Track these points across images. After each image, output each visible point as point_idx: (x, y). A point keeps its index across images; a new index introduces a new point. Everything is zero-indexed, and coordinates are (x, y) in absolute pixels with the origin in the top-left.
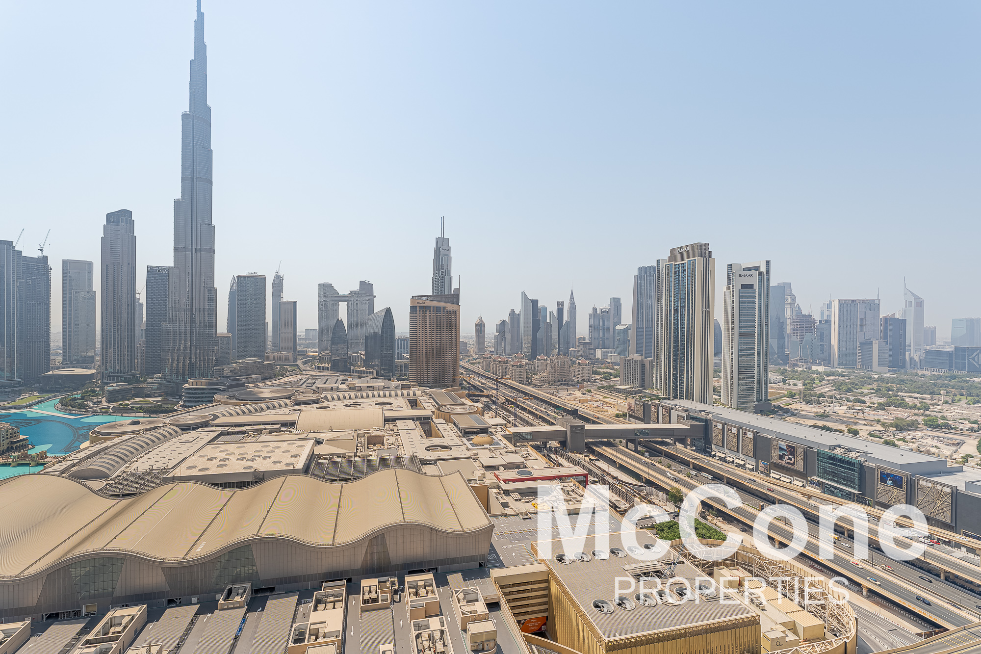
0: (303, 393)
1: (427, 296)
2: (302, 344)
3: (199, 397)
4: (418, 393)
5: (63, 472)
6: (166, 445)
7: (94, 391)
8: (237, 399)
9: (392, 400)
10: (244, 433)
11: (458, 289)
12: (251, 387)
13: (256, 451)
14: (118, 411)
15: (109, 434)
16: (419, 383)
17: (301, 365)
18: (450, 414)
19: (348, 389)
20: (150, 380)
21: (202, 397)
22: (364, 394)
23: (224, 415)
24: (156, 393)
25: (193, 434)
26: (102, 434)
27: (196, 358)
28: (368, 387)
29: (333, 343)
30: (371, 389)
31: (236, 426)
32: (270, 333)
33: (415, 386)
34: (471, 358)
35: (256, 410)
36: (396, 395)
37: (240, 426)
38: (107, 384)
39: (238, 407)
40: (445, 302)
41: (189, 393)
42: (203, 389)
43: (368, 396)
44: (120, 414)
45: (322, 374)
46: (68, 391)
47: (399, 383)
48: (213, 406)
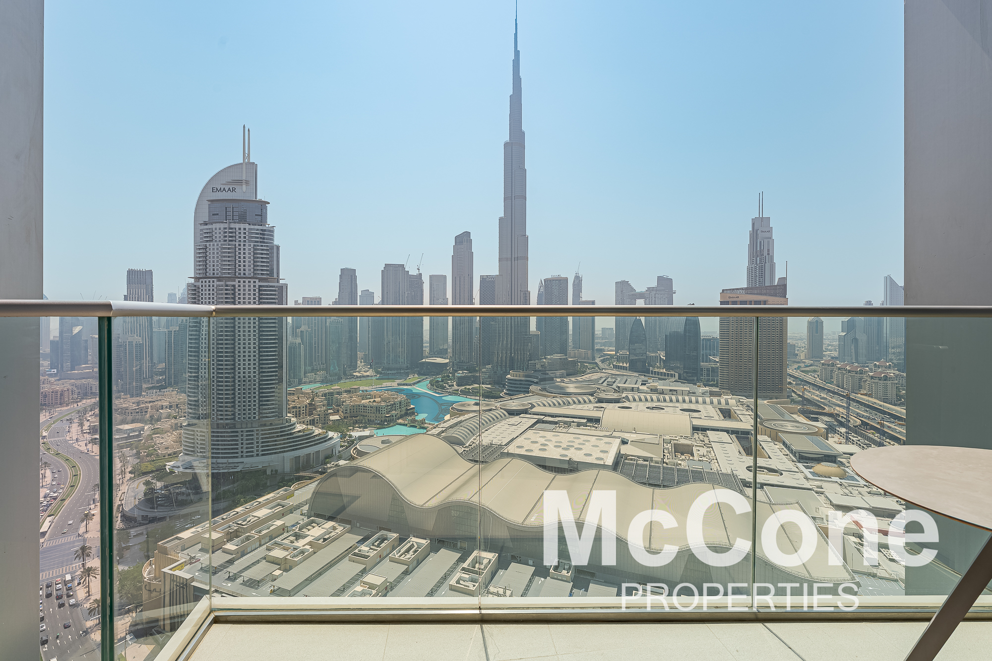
0: (604, 391)
1: (742, 289)
2: (599, 343)
3: (517, 387)
4: (732, 402)
5: (439, 434)
6: (499, 425)
7: (449, 376)
8: (548, 392)
9: (700, 407)
10: (556, 423)
11: (785, 279)
12: (558, 382)
13: (569, 442)
14: (465, 393)
15: (462, 411)
16: (731, 391)
17: (600, 363)
18: (777, 431)
19: (649, 391)
20: (484, 370)
21: (520, 388)
22: (667, 398)
23: (539, 405)
24: (487, 381)
25: (516, 419)
26: (458, 410)
27: (515, 353)
28: (671, 390)
29: (631, 342)
30: (675, 392)
31: (549, 416)
32: (571, 332)
33: (727, 394)
34: (802, 365)
35: (564, 403)
36: (704, 402)
37: (552, 416)
38: (456, 371)
39: (549, 399)
40: (765, 294)
41: (511, 383)
42: (521, 380)
43: (671, 401)
44: (465, 396)
45: (622, 373)
46: (433, 375)
47: (707, 388)
48: (530, 396)
